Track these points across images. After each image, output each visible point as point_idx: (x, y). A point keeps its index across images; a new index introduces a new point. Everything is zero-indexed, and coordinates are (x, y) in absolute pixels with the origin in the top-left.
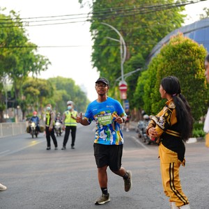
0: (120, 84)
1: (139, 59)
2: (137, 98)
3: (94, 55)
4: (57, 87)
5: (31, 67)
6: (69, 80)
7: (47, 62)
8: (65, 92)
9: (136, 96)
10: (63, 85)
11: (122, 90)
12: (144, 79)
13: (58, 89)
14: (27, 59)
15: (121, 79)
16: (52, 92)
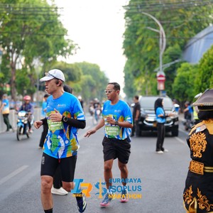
0: (158, 74)
1: (176, 49)
2: (177, 89)
3: (125, 43)
4: (83, 71)
5: (60, 52)
6: (94, 65)
7: (77, 47)
8: (90, 77)
9: (175, 87)
10: (89, 70)
11: (160, 81)
12: (183, 71)
13: (84, 74)
14: (59, 44)
15: (159, 70)
16: (79, 77)
